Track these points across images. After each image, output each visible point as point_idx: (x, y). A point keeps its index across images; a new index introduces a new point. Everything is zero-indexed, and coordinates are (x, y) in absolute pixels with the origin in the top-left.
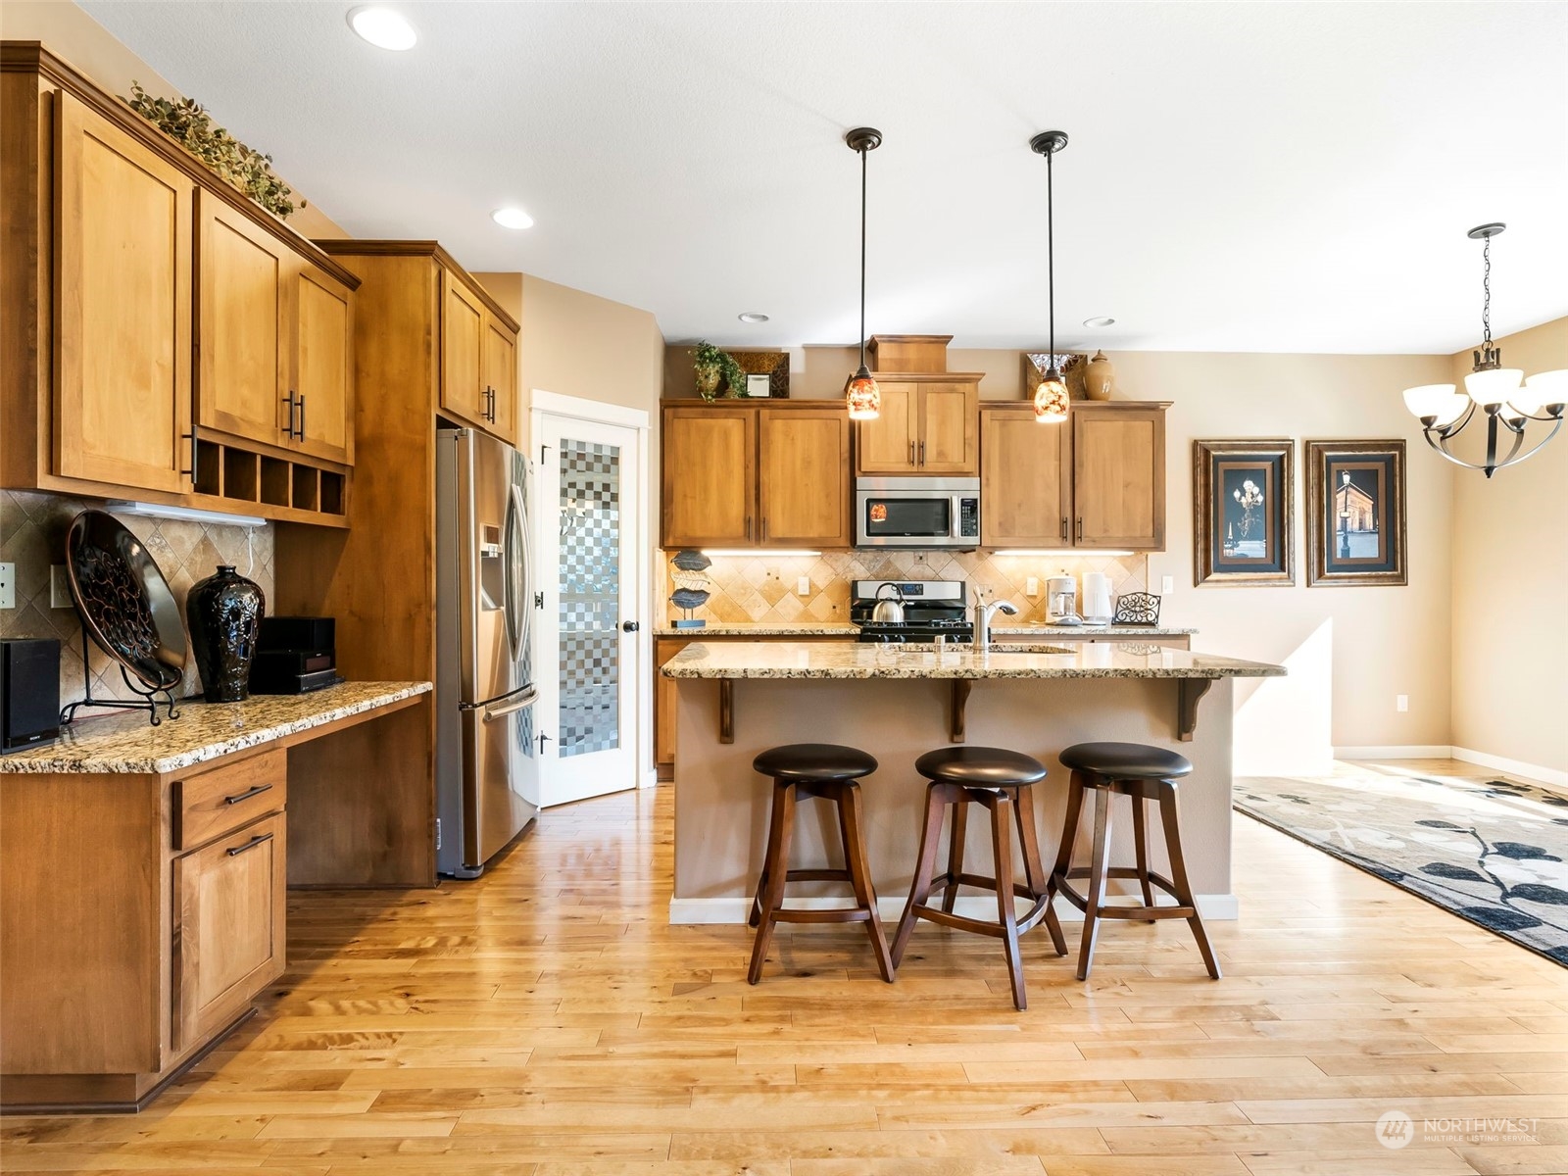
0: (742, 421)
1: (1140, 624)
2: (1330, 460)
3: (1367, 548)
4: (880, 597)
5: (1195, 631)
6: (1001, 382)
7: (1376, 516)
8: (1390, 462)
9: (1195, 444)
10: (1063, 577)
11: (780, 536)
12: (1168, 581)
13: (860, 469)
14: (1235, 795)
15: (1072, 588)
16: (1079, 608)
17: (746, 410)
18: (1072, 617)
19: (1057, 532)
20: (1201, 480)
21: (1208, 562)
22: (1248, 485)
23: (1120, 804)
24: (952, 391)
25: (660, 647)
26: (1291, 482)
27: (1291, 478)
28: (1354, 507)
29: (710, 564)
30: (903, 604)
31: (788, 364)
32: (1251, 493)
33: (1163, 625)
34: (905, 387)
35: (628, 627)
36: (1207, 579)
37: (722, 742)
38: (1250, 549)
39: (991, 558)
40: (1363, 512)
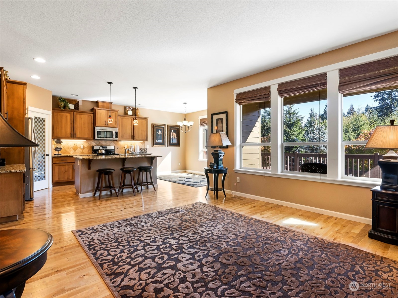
0: (70, 114)
1: (144, 153)
2: (171, 128)
3: (175, 141)
4: (100, 149)
5: (152, 154)
6: (121, 112)
7: (176, 137)
8: (178, 129)
9: (152, 124)
10: (131, 145)
11: (79, 137)
12: (148, 146)
13: (96, 125)
14: (157, 177)
15: (133, 147)
16: (134, 151)
17: (71, 112)
18: (133, 152)
19: (131, 138)
20: (153, 130)
21: (154, 143)
22: (160, 131)
23: (144, 173)
24: (113, 113)
25: (53, 159)
26: (165, 131)
27: (165, 130)
28: (173, 135)
29: (62, 142)
30: (104, 150)
31: (79, 103)
32: (160, 132)
33: (147, 153)
34: (104, 111)
35: (47, 155)
36: (154, 146)
37: (89, 170)
38: (160, 141)
39: (119, 142)
40: (175, 136)
